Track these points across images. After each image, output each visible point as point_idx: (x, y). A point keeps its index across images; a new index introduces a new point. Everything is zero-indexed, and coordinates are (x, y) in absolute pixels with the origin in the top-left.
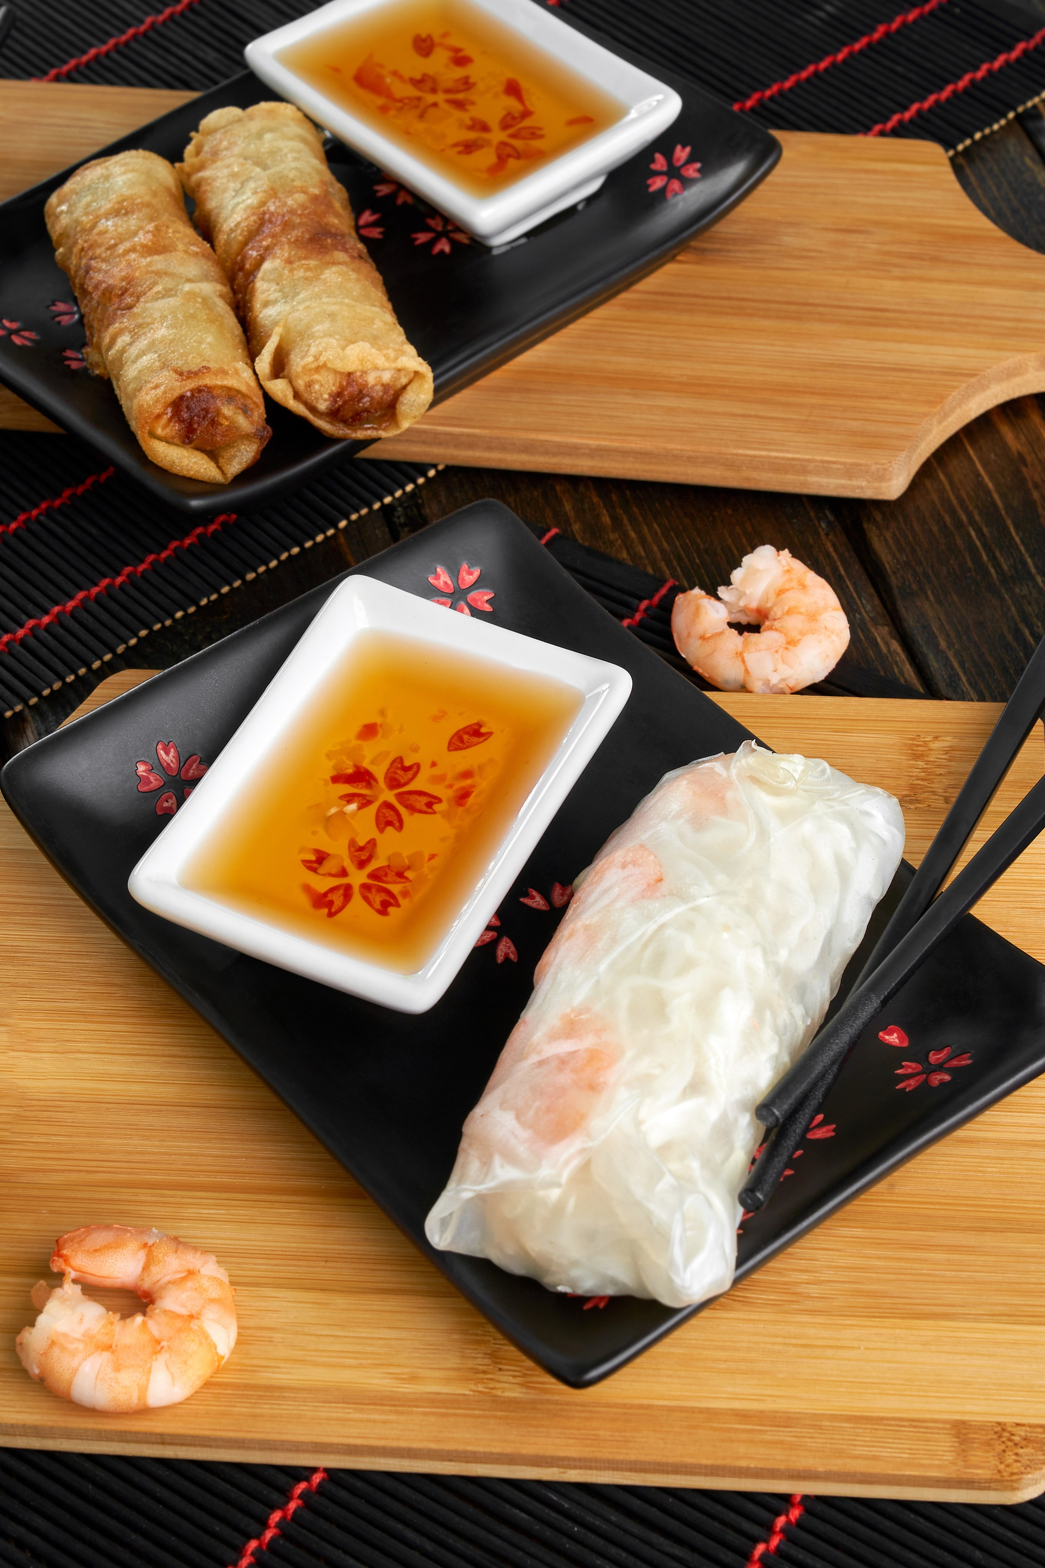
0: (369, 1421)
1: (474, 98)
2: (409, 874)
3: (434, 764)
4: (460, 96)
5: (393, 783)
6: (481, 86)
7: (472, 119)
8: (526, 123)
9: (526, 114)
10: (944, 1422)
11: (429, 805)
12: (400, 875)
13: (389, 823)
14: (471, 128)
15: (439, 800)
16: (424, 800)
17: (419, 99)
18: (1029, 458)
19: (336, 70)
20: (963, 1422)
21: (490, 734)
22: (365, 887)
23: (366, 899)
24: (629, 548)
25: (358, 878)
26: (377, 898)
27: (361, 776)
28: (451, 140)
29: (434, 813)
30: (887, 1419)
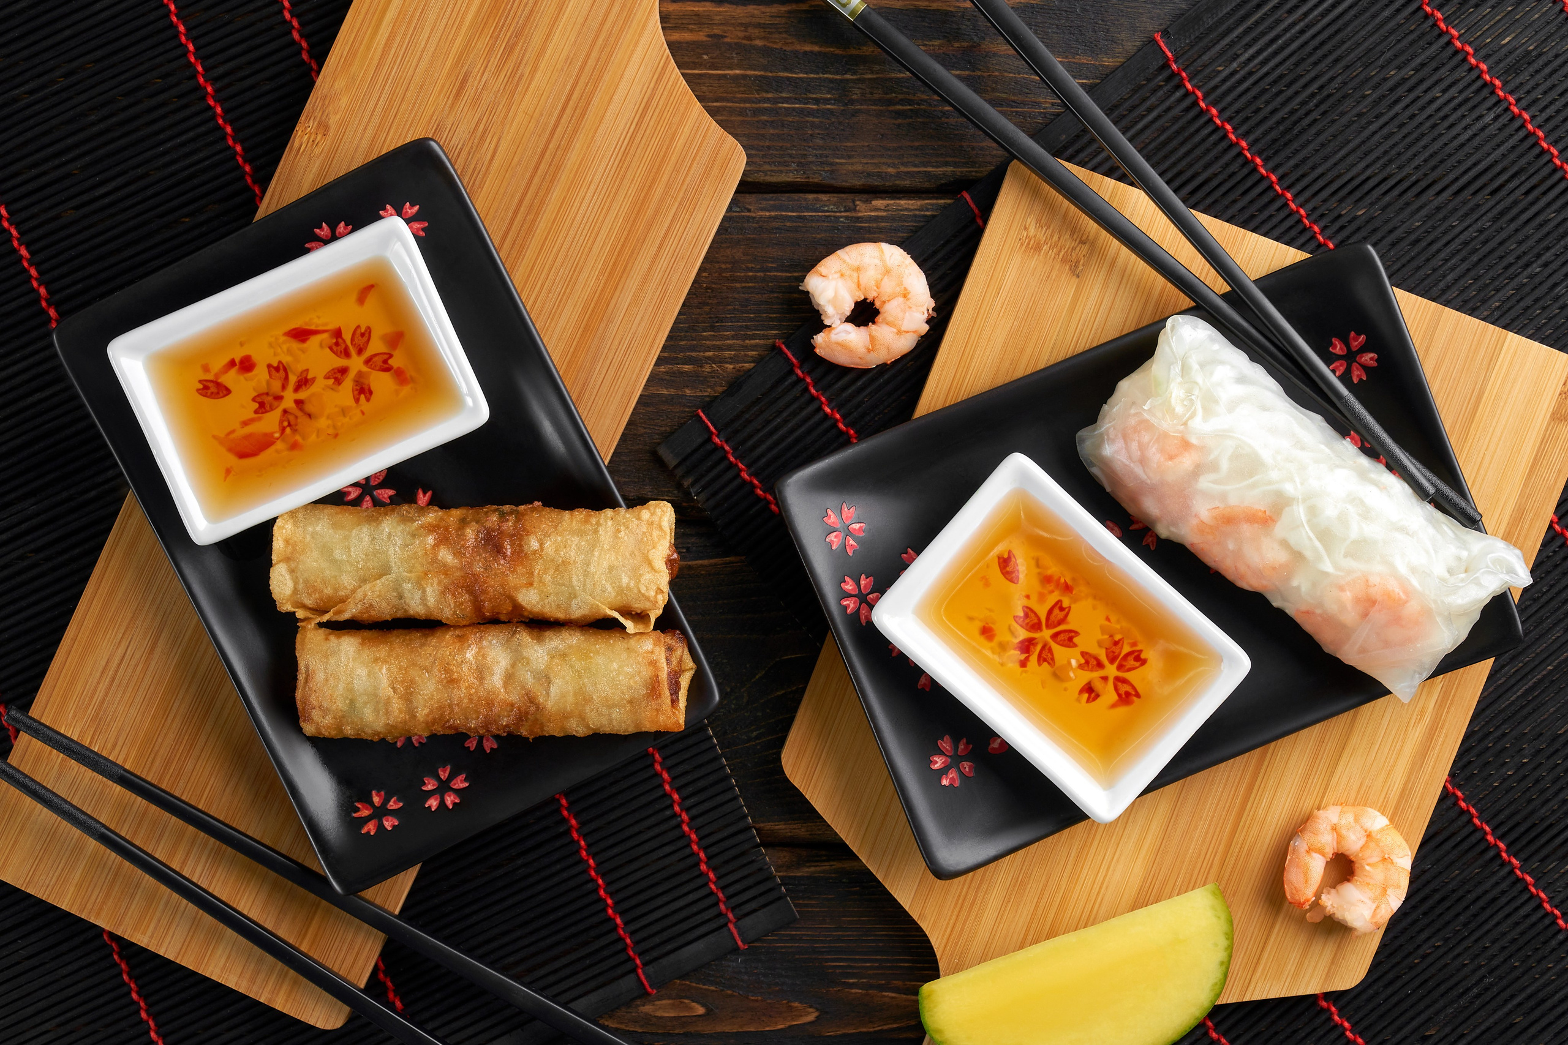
0: (1442, 745)
1: (300, 367)
2: (1117, 637)
3: (1028, 597)
4: (293, 379)
5: (1036, 627)
6: (286, 359)
7: (327, 377)
8: (347, 336)
9: (338, 333)
10: (1549, 424)
11: (1062, 609)
12: (1116, 643)
13: (1070, 639)
14: (338, 382)
15: (1059, 601)
16: (1056, 611)
17: (285, 412)
18: (717, 31)
19: (228, 471)
20: (1553, 414)
21: (1010, 552)
22: (1120, 668)
23: (1129, 670)
24: (721, 361)
25: (1111, 670)
26: (1131, 662)
27: (1026, 646)
28: (350, 402)
29: (1070, 607)
30: (1536, 455)
